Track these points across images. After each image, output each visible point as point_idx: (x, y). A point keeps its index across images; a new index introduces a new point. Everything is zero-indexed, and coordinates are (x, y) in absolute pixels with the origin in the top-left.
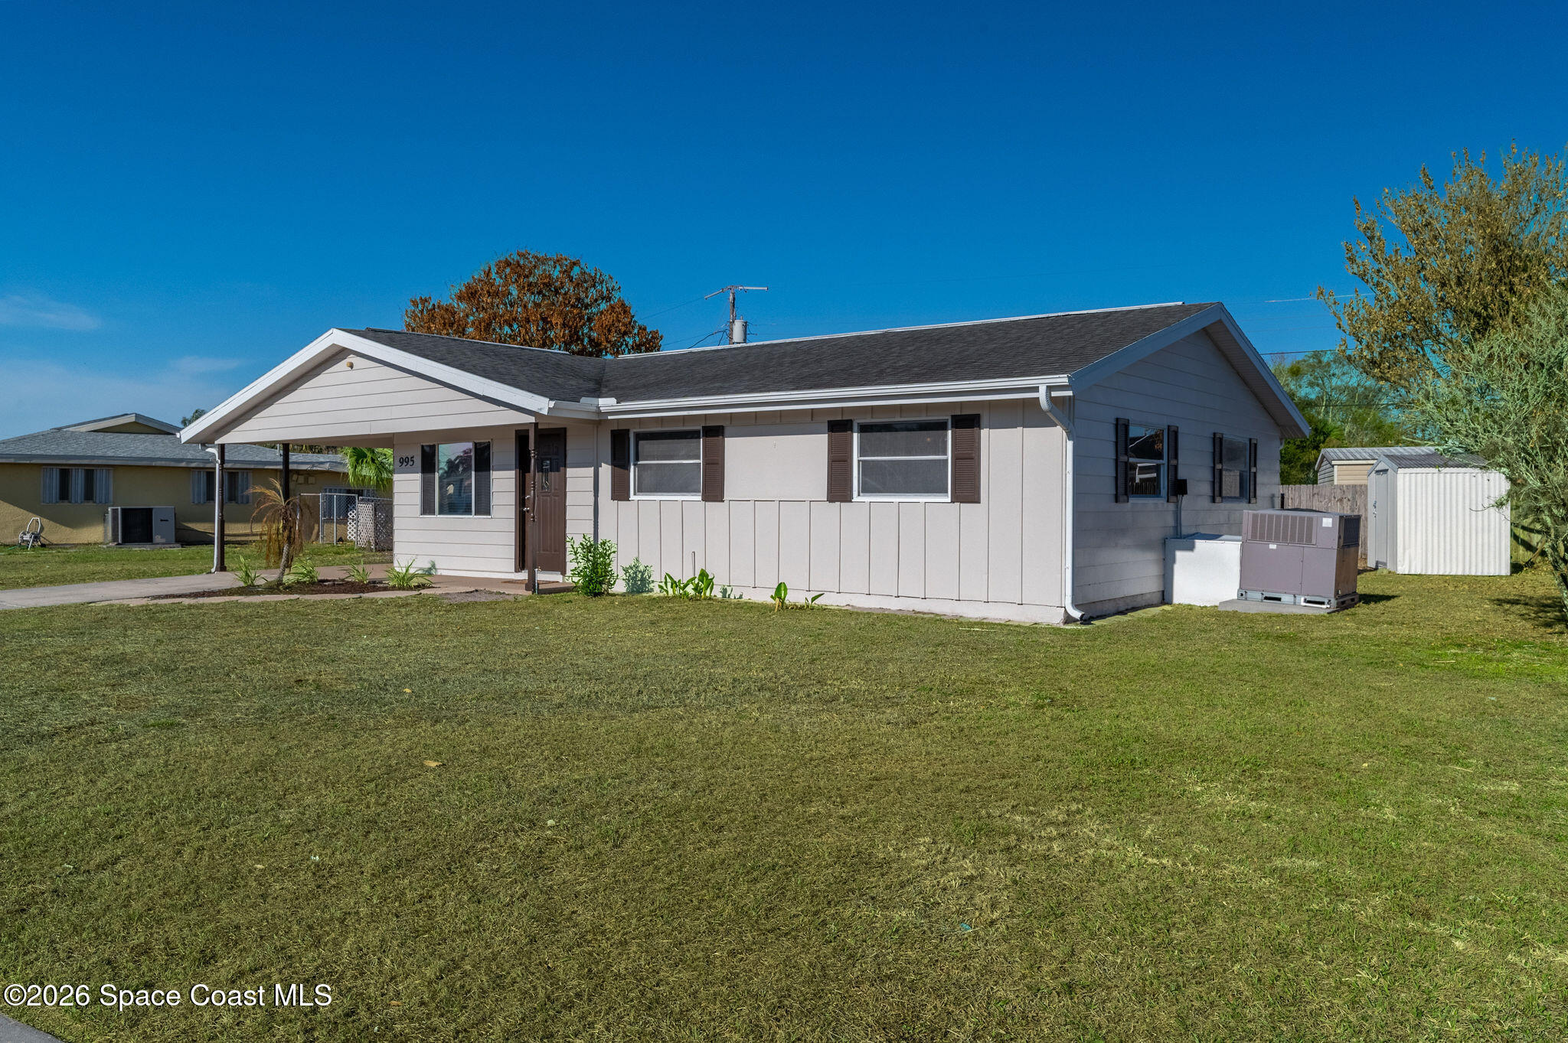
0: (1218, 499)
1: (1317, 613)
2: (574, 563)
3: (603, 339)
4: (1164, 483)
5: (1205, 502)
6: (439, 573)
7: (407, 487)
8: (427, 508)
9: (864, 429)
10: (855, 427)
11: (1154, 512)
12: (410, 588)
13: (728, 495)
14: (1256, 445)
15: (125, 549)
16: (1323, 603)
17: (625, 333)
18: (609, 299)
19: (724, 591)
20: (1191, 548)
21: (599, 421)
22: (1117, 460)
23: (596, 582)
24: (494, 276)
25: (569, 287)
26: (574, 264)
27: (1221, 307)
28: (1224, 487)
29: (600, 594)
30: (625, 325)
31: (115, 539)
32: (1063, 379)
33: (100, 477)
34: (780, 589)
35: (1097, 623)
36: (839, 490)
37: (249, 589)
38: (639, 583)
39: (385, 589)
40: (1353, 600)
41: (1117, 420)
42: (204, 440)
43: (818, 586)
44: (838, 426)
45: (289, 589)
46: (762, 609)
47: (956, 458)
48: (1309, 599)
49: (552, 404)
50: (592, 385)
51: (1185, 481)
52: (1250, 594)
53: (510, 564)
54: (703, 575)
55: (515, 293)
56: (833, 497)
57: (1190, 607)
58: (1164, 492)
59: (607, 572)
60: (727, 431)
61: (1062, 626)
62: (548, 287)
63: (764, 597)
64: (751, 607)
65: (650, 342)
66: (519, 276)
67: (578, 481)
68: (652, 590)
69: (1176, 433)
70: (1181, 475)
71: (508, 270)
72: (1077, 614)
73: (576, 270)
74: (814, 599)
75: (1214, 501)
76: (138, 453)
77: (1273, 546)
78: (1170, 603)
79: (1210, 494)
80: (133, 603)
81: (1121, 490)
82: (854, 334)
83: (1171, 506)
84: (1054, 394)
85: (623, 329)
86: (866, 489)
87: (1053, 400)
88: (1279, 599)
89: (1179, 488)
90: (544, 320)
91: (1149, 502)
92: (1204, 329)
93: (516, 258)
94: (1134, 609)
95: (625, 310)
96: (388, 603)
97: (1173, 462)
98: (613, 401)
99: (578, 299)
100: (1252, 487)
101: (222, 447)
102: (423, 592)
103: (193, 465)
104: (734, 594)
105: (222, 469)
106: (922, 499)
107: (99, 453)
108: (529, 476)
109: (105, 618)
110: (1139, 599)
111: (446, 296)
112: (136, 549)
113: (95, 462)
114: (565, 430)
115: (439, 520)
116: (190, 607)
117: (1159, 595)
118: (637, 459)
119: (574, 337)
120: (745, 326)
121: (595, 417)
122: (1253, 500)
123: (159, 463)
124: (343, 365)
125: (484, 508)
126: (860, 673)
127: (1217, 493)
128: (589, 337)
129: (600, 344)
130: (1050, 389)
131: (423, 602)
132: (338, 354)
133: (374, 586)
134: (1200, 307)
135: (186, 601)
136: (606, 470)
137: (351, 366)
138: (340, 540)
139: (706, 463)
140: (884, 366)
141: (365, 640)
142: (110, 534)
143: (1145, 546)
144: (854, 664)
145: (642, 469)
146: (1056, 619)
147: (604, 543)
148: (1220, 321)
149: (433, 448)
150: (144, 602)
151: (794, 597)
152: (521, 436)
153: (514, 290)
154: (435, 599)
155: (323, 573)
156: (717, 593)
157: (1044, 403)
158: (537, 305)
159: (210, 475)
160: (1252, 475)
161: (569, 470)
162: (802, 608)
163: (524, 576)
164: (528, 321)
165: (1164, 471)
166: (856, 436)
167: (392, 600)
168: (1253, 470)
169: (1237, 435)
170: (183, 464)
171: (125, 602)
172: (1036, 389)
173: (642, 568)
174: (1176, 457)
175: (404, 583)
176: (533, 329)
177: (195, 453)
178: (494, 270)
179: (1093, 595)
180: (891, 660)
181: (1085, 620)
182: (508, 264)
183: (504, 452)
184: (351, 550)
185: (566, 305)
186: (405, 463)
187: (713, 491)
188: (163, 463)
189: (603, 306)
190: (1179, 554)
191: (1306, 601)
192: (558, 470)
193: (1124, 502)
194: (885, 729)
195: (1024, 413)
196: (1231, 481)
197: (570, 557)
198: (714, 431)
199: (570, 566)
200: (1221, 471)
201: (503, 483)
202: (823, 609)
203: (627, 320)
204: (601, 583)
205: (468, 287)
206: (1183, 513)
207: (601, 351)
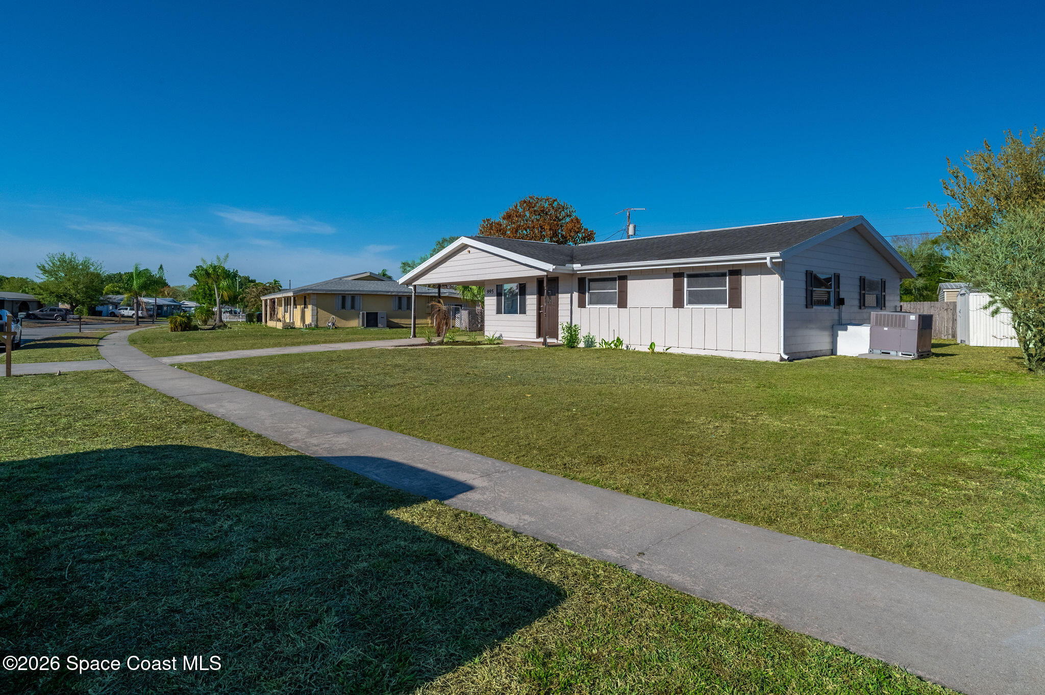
0: (863, 307)
1: (906, 359)
2: (562, 334)
3: (568, 235)
4: (832, 299)
5: (856, 309)
6: (504, 339)
7: (490, 302)
8: (499, 311)
9: (689, 276)
10: (685, 275)
11: (828, 313)
12: (494, 344)
13: (628, 306)
14: (885, 282)
15: (368, 329)
16: (911, 355)
17: (578, 232)
18: (570, 216)
19: (627, 347)
20: (846, 330)
21: (573, 274)
22: (806, 289)
23: (572, 342)
24: (518, 207)
25: (552, 212)
26: (555, 201)
27: (862, 218)
28: (866, 301)
29: (574, 347)
30: (577, 228)
31: (363, 325)
32: (777, 254)
33: (357, 298)
34: (652, 345)
35: (796, 361)
36: (678, 303)
37: (430, 344)
38: (590, 343)
39: (484, 344)
40: (928, 355)
41: (807, 271)
42: (408, 283)
43: (668, 345)
44: (678, 275)
45: (447, 344)
46: (645, 353)
47: (730, 289)
48: (903, 353)
49: (554, 267)
50: (569, 258)
51: (843, 299)
52: (874, 351)
53: (535, 335)
54: (618, 339)
55: (528, 215)
56: (675, 307)
57: (845, 357)
58: (832, 303)
59: (577, 338)
60: (628, 278)
61: (779, 362)
62: (543, 212)
63: (645, 349)
64: (639, 352)
65: (589, 237)
66: (530, 207)
67: (564, 299)
68: (596, 346)
69: (839, 277)
70: (841, 296)
71: (525, 205)
72: (786, 357)
73: (556, 203)
74: (667, 350)
75: (860, 308)
76: (372, 289)
77: (886, 329)
78: (835, 355)
79: (859, 305)
80: (390, 348)
81: (809, 302)
82: (686, 233)
83: (837, 310)
84: (773, 260)
85: (577, 230)
86: (690, 302)
87: (772, 263)
88: (889, 353)
89: (840, 302)
90: (541, 227)
91: (825, 308)
92: (854, 228)
93: (528, 199)
94: (816, 357)
95: (578, 221)
96: (488, 349)
97: (837, 290)
98: (580, 265)
99: (556, 217)
100: (883, 302)
101: (415, 286)
102: (500, 345)
103: (393, 294)
104: (632, 348)
105: (415, 295)
106: (715, 306)
107: (357, 289)
108: (543, 298)
109: (382, 353)
110: (819, 352)
111: (497, 218)
112: (372, 329)
113: (355, 293)
114: (558, 277)
115: (503, 316)
116: (412, 349)
117: (830, 351)
118: (589, 290)
119: (555, 234)
120: (635, 227)
121: (571, 272)
122: (883, 308)
123: (380, 293)
124: (466, 251)
125: (523, 311)
126: (685, 375)
127: (862, 304)
128: (561, 234)
129: (566, 238)
130: (772, 258)
131: (502, 349)
132: (464, 247)
133: (479, 343)
134: (850, 218)
135: (410, 348)
136: (576, 295)
137: (469, 252)
138: (453, 327)
139: (619, 292)
140: (698, 249)
141: (485, 362)
142: (361, 324)
143: (823, 328)
144: (683, 372)
145: (591, 294)
146: (776, 359)
147: (575, 326)
148: (862, 224)
149: (502, 286)
150: (393, 348)
151: (658, 349)
152: (540, 281)
153: (528, 214)
154: (506, 348)
155: (458, 339)
156: (624, 347)
157: (769, 264)
158: (538, 220)
159: (409, 298)
160: (883, 297)
161: (560, 296)
162: (661, 353)
163: (541, 340)
164: (534, 227)
165: (832, 295)
166: (685, 279)
167: (489, 348)
168: (883, 294)
169: (873, 276)
170: (390, 294)
171: (387, 348)
172: (765, 259)
173: (591, 337)
174: (839, 287)
175: (491, 342)
176: (537, 232)
177: (404, 289)
178: (519, 205)
179: (795, 349)
180: (699, 371)
181: (789, 360)
182: (525, 202)
183: (532, 287)
184: (458, 331)
185: (551, 220)
186: (490, 292)
187: (622, 304)
188: (382, 293)
189: (568, 220)
190: (840, 332)
191: (902, 354)
192: (555, 295)
193: (810, 308)
194: (693, 391)
195: (760, 269)
196: (871, 299)
197: (560, 331)
198: (623, 278)
199: (560, 336)
200: (864, 294)
201: (531, 301)
202: (671, 354)
203: (579, 226)
204: (574, 342)
205: (507, 213)
206: (843, 314)
207: (567, 241)
